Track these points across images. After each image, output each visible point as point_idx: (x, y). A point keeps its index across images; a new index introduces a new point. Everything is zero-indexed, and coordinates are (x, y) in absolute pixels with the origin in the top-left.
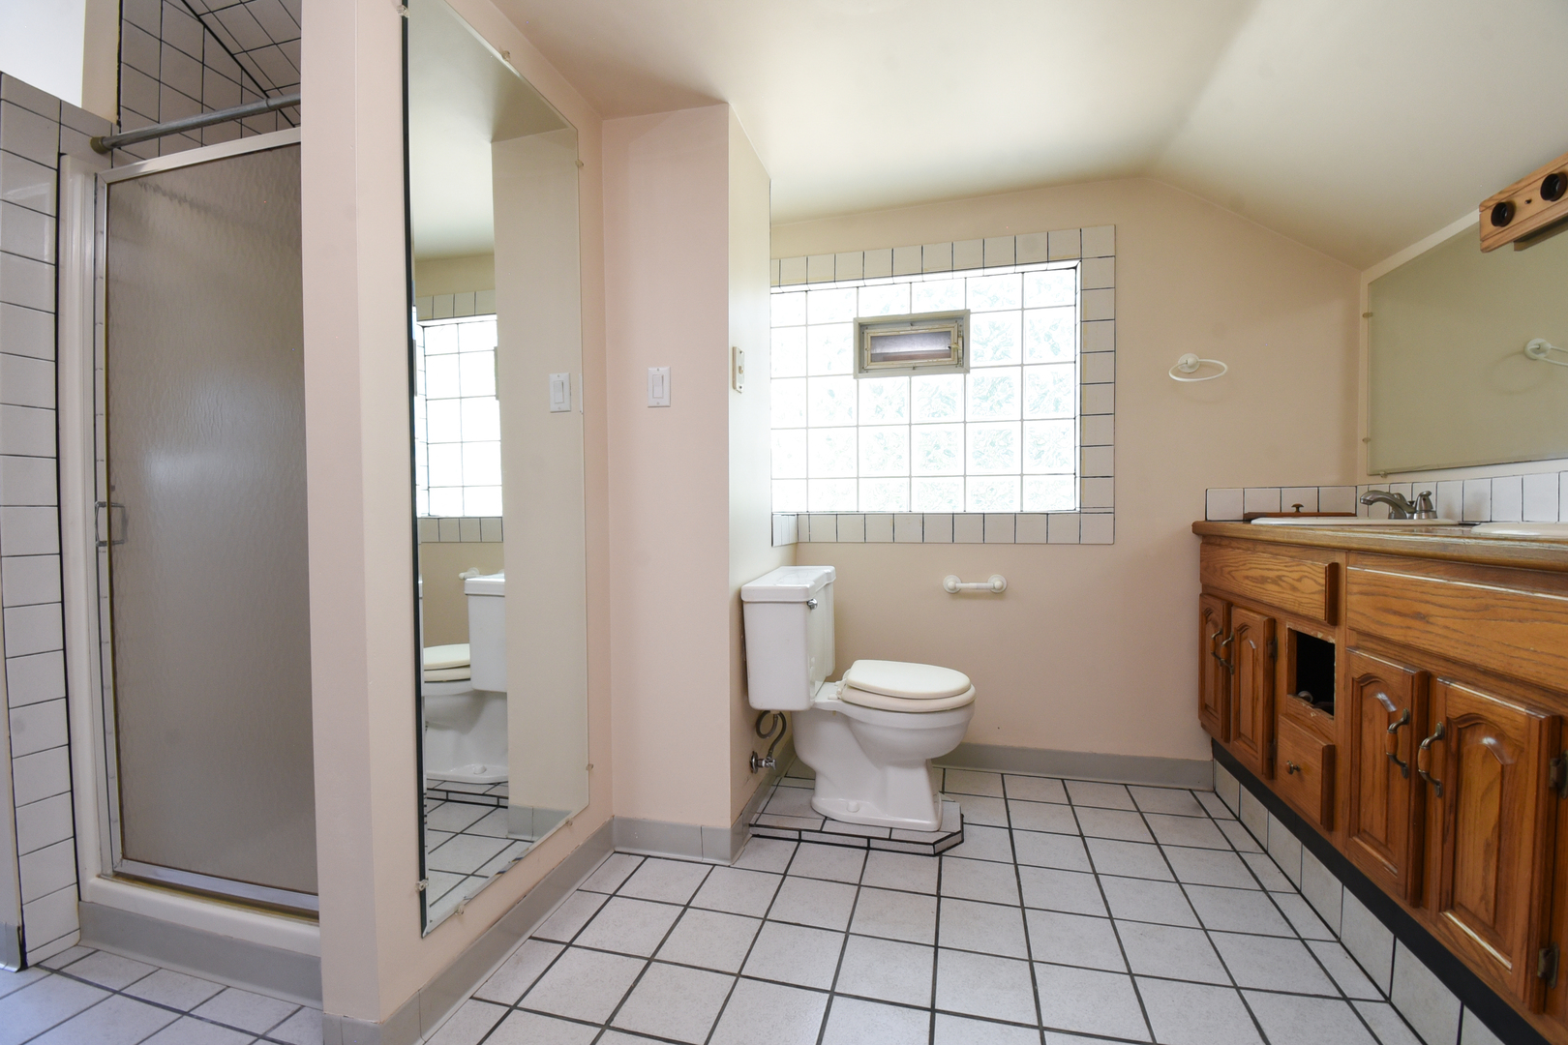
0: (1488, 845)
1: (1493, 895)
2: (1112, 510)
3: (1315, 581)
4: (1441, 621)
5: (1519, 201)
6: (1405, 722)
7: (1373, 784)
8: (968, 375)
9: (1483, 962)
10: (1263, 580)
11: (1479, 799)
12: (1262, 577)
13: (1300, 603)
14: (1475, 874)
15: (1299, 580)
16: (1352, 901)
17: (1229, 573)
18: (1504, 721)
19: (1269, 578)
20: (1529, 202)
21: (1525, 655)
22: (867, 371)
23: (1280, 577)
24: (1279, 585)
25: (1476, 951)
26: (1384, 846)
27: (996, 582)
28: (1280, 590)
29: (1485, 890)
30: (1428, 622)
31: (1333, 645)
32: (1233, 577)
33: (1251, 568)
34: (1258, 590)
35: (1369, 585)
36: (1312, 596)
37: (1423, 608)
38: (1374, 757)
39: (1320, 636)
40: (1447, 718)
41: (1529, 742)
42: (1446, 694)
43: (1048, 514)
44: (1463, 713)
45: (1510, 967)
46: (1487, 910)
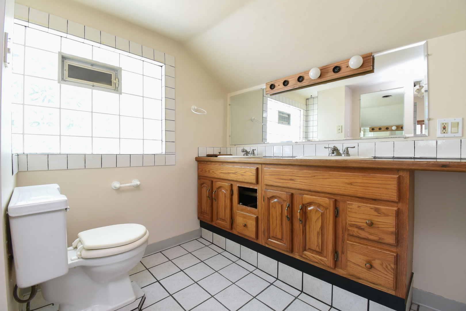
0: (318, 233)
1: (321, 244)
2: (174, 153)
3: (251, 173)
4: (299, 180)
5: (276, 85)
6: (288, 207)
7: (276, 224)
8: (121, 95)
9: (319, 261)
10: (229, 173)
11: (315, 222)
12: (228, 172)
13: (245, 179)
14: (314, 240)
15: (245, 172)
16: (261, 256)
17: (213, 172)
18: (322, 202)
19: (231, 173)
20: (279, 85)
21: (327, 186)
22: (65, 81)
23: (236, 172)
24: (236, 174)
25: (316, 259)
26: (281, 240)
27: (136, 182)
28: (236, 176)
29: (318, 243)
30: (294, 181)
31: (257, 189)
32: (215, 173)
33: (223, 170)
34: (225, 176)
35: (273, 173)
36: (250, 177)
37: (293, 178)
38: (276, 217)
39: (251, 187)
40: (303, 204)
41: (330, 206)
42: (302, 198)
43: (155, 155)
44: (308, 202)
45: (327, 260)
46: (319, 248)
